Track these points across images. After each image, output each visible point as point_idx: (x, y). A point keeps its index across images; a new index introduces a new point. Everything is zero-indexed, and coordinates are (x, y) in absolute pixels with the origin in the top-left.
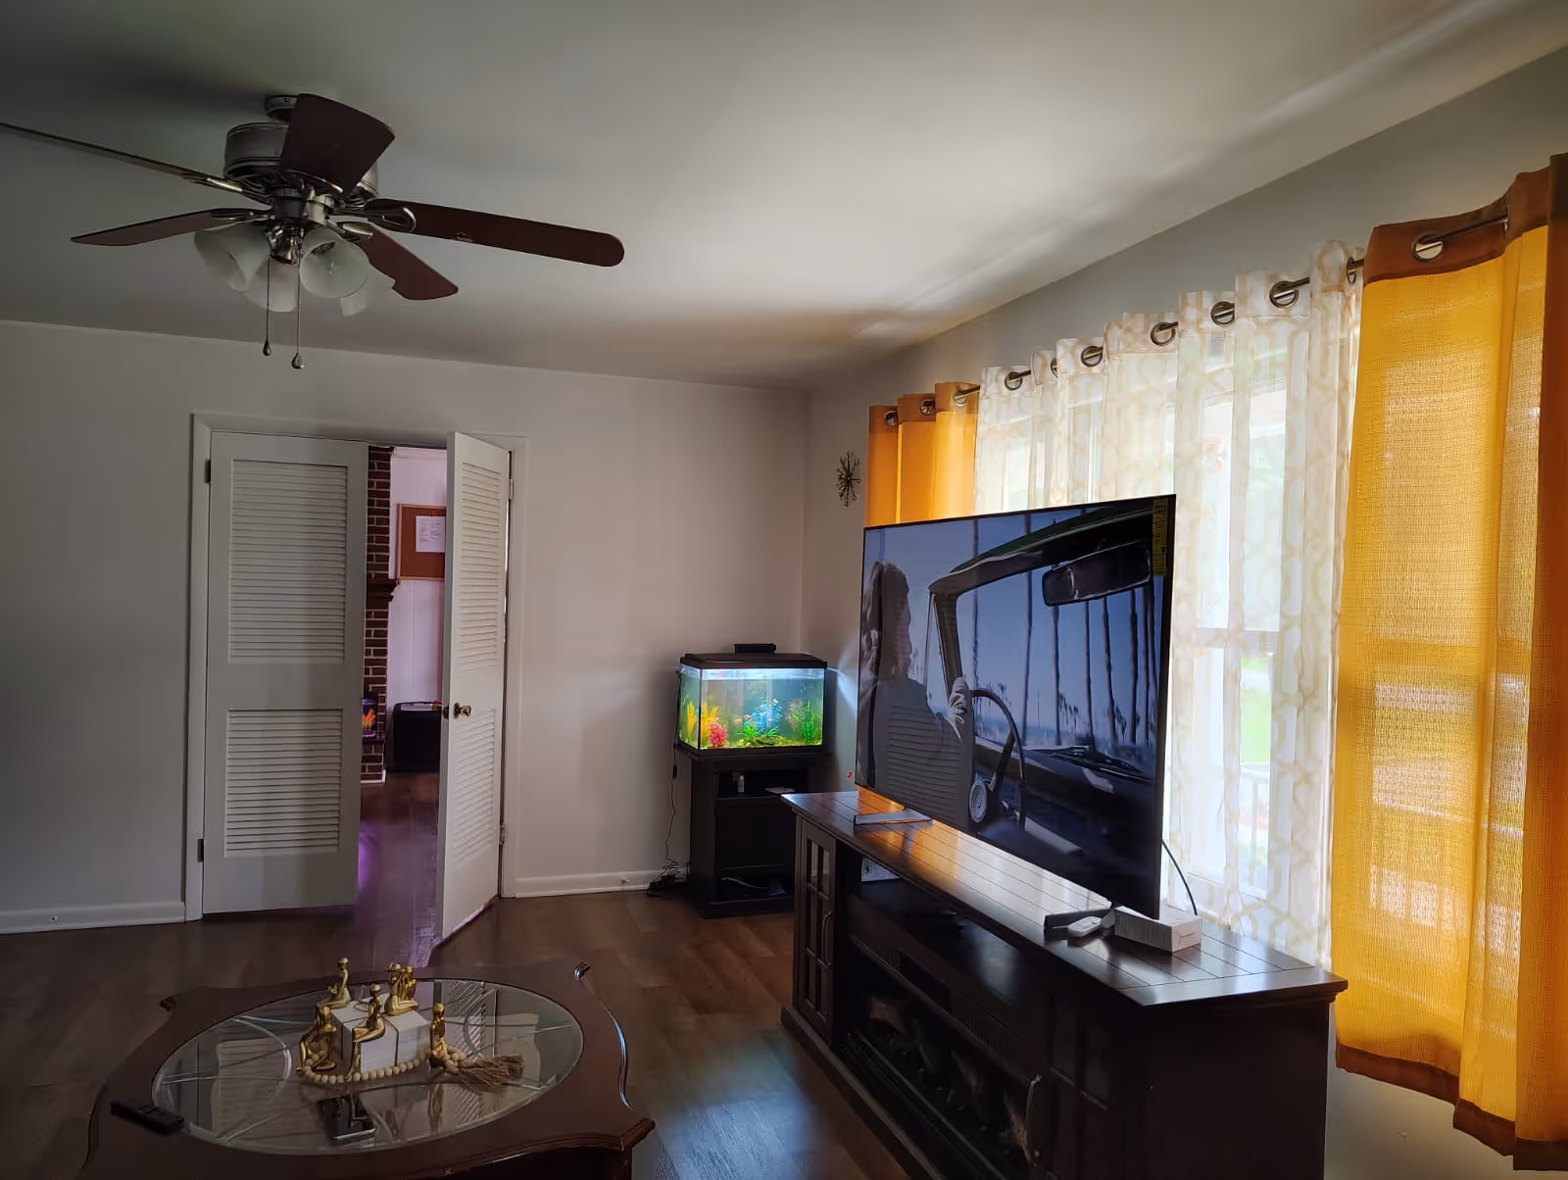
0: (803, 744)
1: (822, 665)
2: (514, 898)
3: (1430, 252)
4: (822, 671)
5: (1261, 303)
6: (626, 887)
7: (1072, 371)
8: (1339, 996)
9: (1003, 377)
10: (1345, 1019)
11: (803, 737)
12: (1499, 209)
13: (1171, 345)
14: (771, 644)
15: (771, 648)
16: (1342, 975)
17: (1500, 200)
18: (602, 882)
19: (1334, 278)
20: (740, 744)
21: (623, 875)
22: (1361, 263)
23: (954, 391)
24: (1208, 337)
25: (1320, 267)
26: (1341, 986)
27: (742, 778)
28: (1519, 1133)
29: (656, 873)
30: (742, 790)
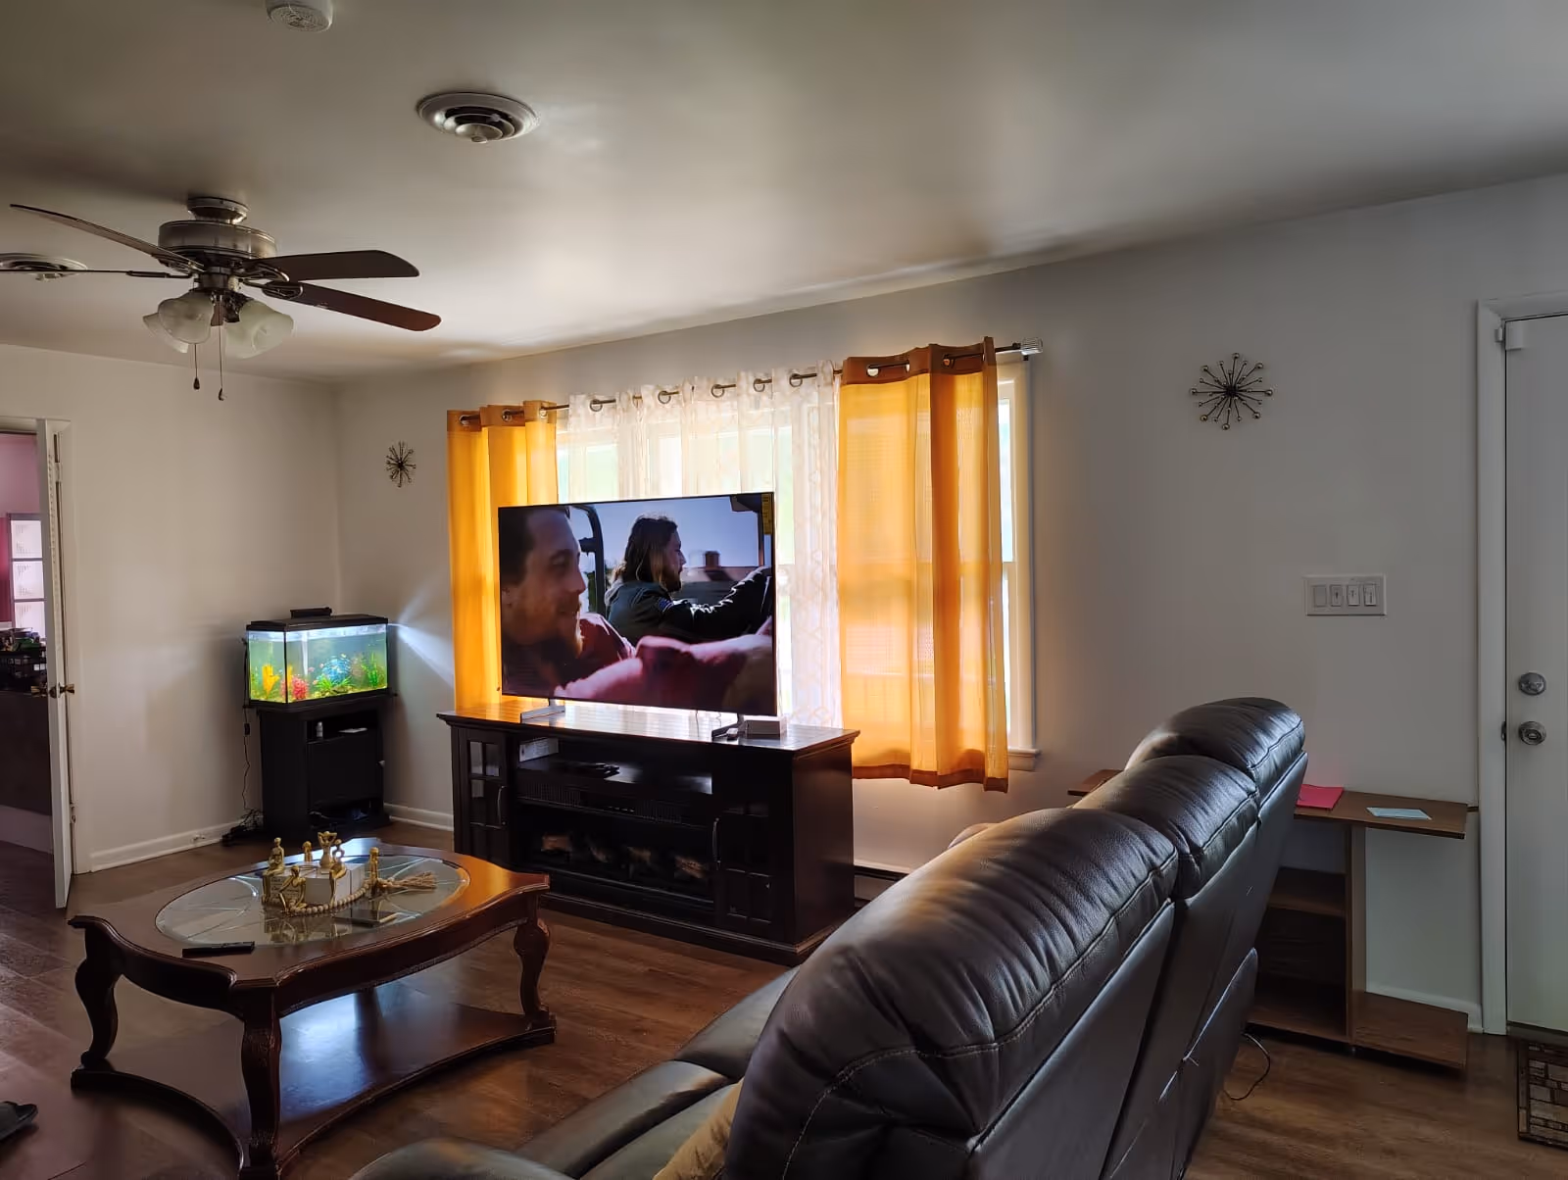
0: (370, 689)
1: (384, 621)
2: (90, 872)
3: (873, 372)
4: (384, 626)
5: (785, 382)
6: (200, 844)
7: (653, 405)
8: (856, 739)
9: (588, 403)
10: (859, 753)
11: (368, 685)
12: (904, 359)
13: (723, 398)
14: (327, 608)
15: (327, 611)
16: (853, 728)
17: (903, 354)
18: (175, 843)
19: (829, 379)
20: (316, 695)
21: (195, 833)
22: (839, 372)
23: (539, 407)
24: (752, 398)
25: (822, 372)
26: (857, 733)
27: (320, 724)
28: (939, 774)
29: (226, 827)
30: (321, 734)
